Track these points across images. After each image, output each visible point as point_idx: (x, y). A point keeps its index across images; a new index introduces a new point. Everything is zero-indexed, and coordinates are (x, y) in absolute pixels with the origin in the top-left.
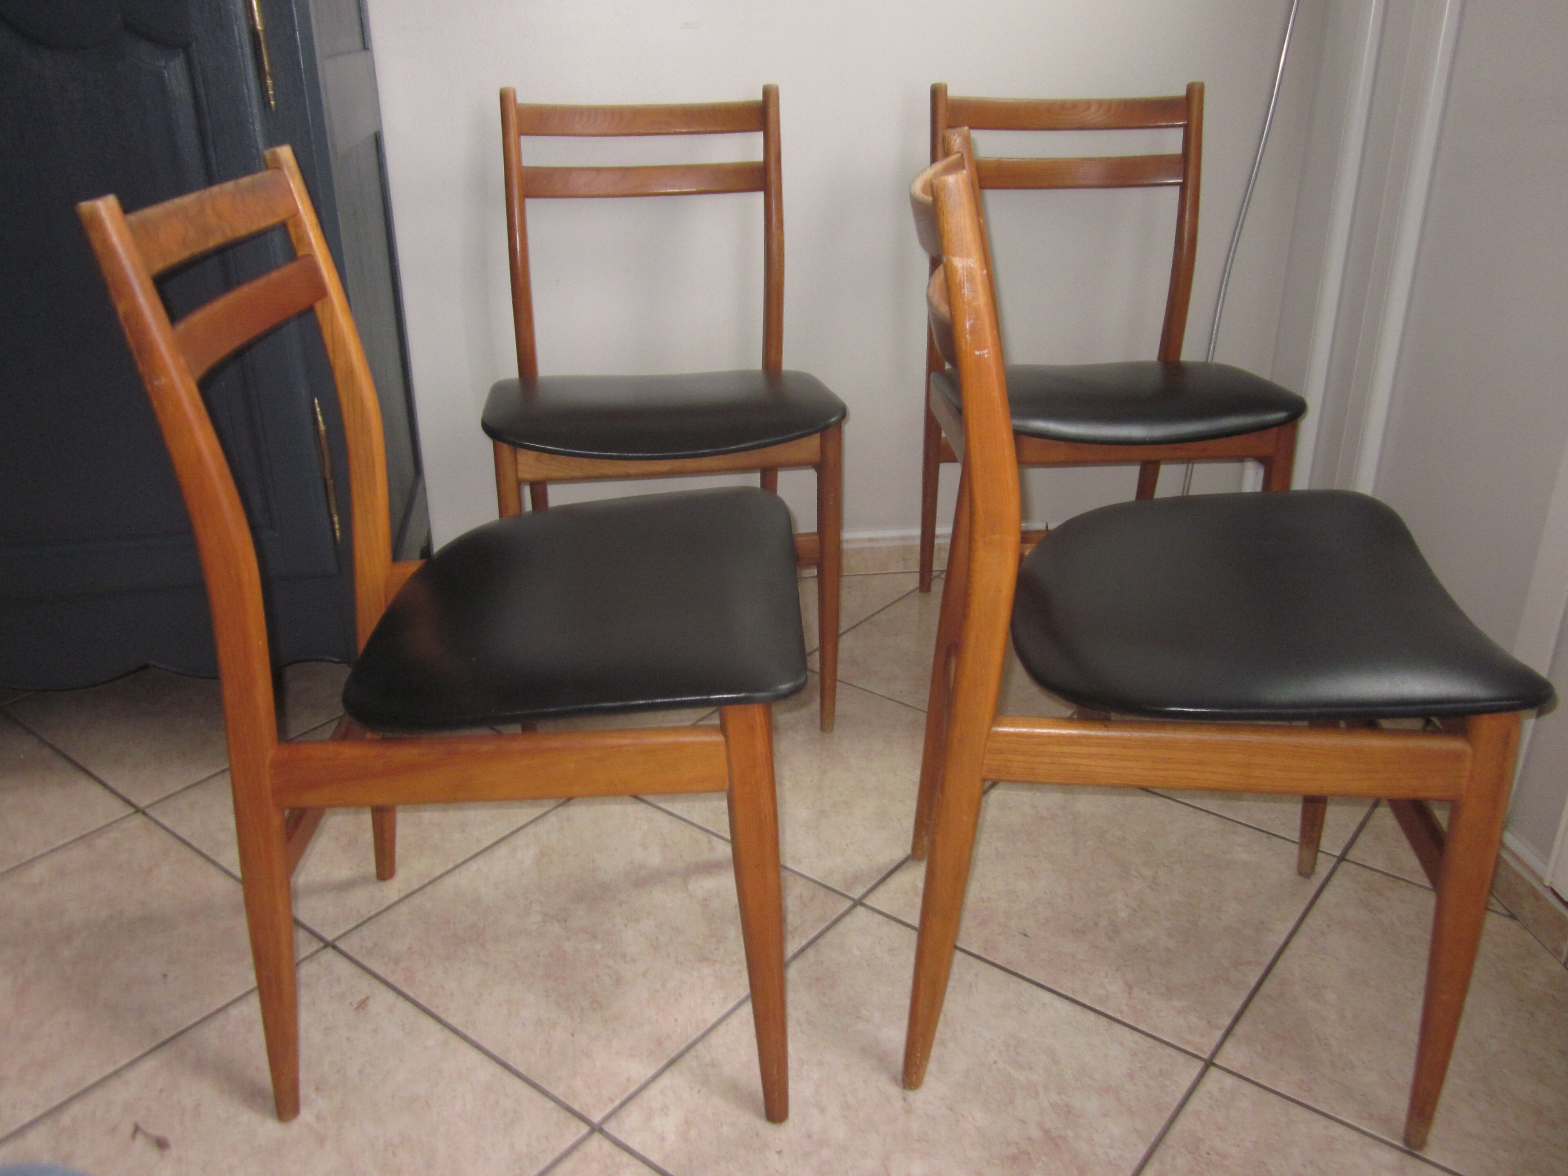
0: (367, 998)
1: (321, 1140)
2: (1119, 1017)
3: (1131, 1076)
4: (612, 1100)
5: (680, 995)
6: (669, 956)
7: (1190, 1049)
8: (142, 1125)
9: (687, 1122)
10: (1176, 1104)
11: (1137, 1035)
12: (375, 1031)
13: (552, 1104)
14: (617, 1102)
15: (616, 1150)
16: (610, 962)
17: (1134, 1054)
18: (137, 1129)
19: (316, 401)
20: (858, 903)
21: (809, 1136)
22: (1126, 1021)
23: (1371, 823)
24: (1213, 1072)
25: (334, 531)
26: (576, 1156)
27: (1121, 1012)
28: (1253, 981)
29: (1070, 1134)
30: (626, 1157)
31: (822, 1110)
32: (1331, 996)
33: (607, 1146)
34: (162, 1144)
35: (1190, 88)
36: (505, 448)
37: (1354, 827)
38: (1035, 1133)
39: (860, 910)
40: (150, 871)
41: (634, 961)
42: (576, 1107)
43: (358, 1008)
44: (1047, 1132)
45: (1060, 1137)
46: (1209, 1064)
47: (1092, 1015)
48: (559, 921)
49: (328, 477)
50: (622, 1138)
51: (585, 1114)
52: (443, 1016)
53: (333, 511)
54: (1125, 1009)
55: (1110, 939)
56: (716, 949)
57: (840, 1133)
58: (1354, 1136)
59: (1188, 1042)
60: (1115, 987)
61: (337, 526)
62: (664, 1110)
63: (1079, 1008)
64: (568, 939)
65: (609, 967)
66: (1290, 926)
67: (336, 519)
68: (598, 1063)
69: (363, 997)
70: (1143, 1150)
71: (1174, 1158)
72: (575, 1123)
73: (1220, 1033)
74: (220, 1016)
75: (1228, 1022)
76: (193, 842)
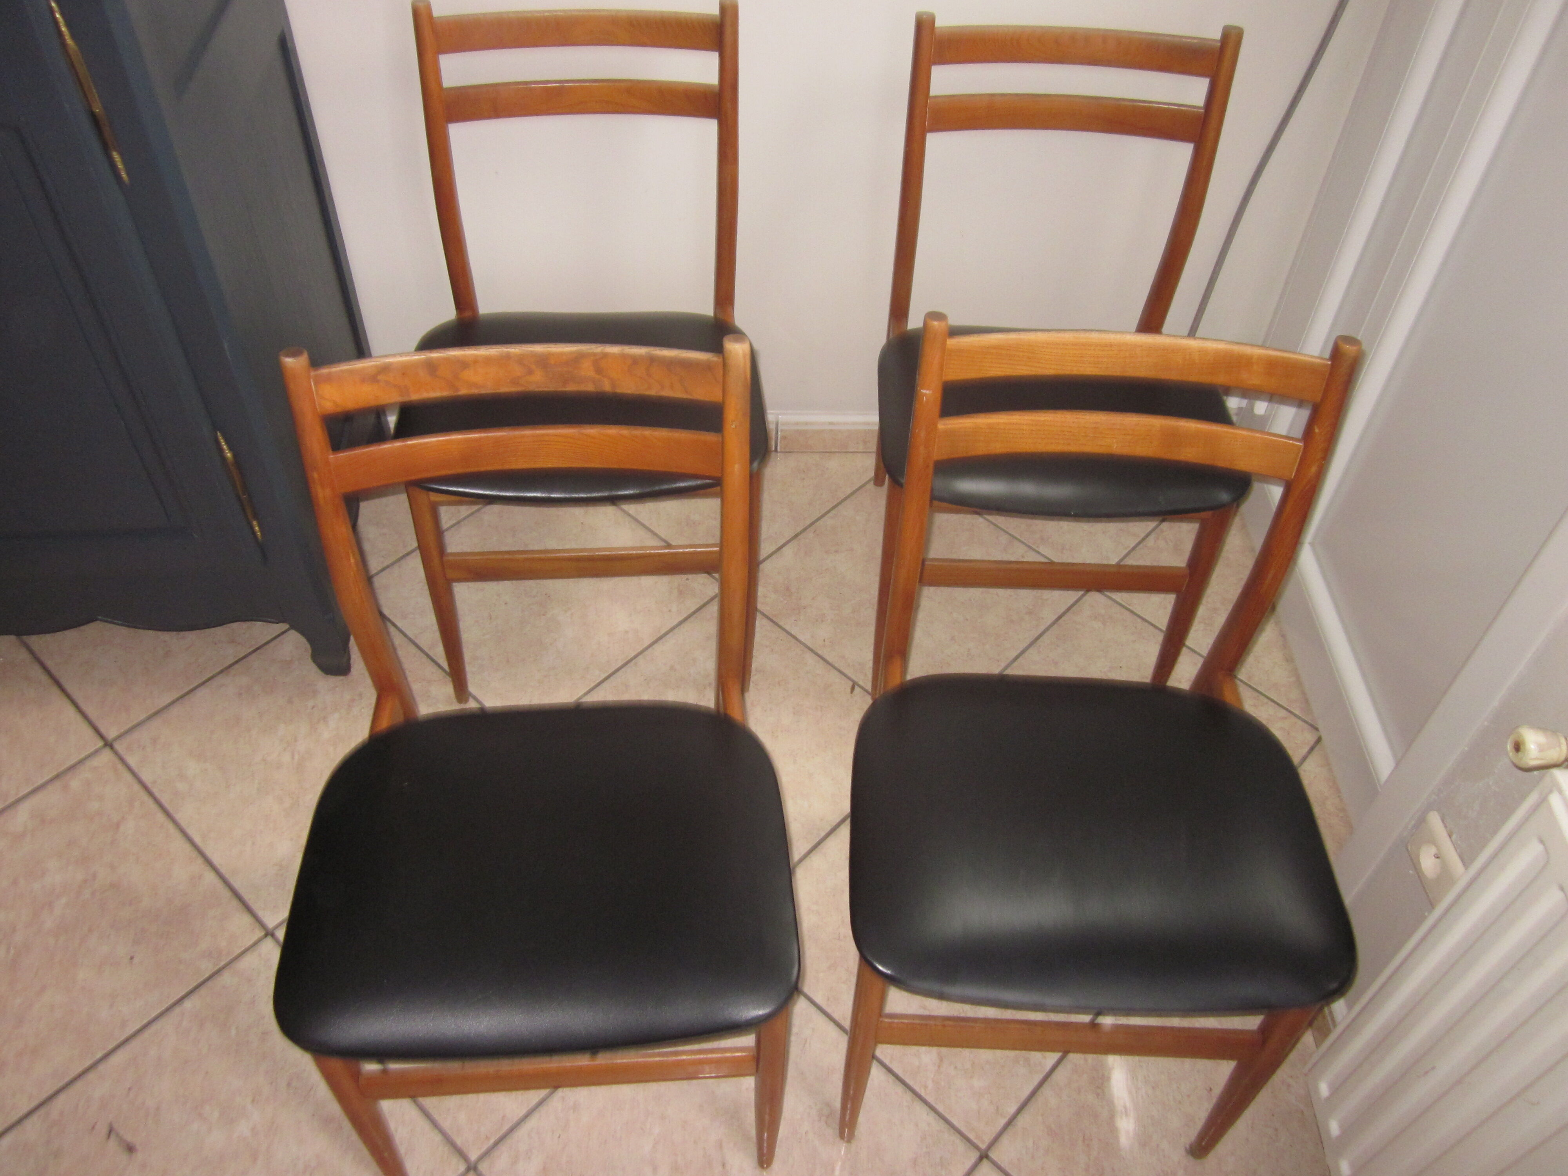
2: (923, 1093)
3: (915, 1161)
4: (487, 1138)
7: (972, 1136)
8: (115, 1126)
11: (933, 1117)
13: (439, 1137)
14: (492, 1141)
17: (924, 1137)
18: (111, 1131)
19: (219, 435)
22: (928, 1099)
24: (985, 1165)
25: (254, 533)
27: (926, 1087)
34: (130, 1149)
35: (1228, 32)
40: (118, 825)
42: (459, 1142)
46: (984, 1156)
47: (900, 1089)
49: (241, 493)
51: (465, 1150)
54: (930, 1084)
59: (973, 1129)
61: (257, 530)
62: (529, 1154)
63: (891, 1078)
67: (255, 524)
72: (456, 1159)
73: (1003, 1121)
74: (177, 1010)
75: (1012, 1109)
76: (155, 791)
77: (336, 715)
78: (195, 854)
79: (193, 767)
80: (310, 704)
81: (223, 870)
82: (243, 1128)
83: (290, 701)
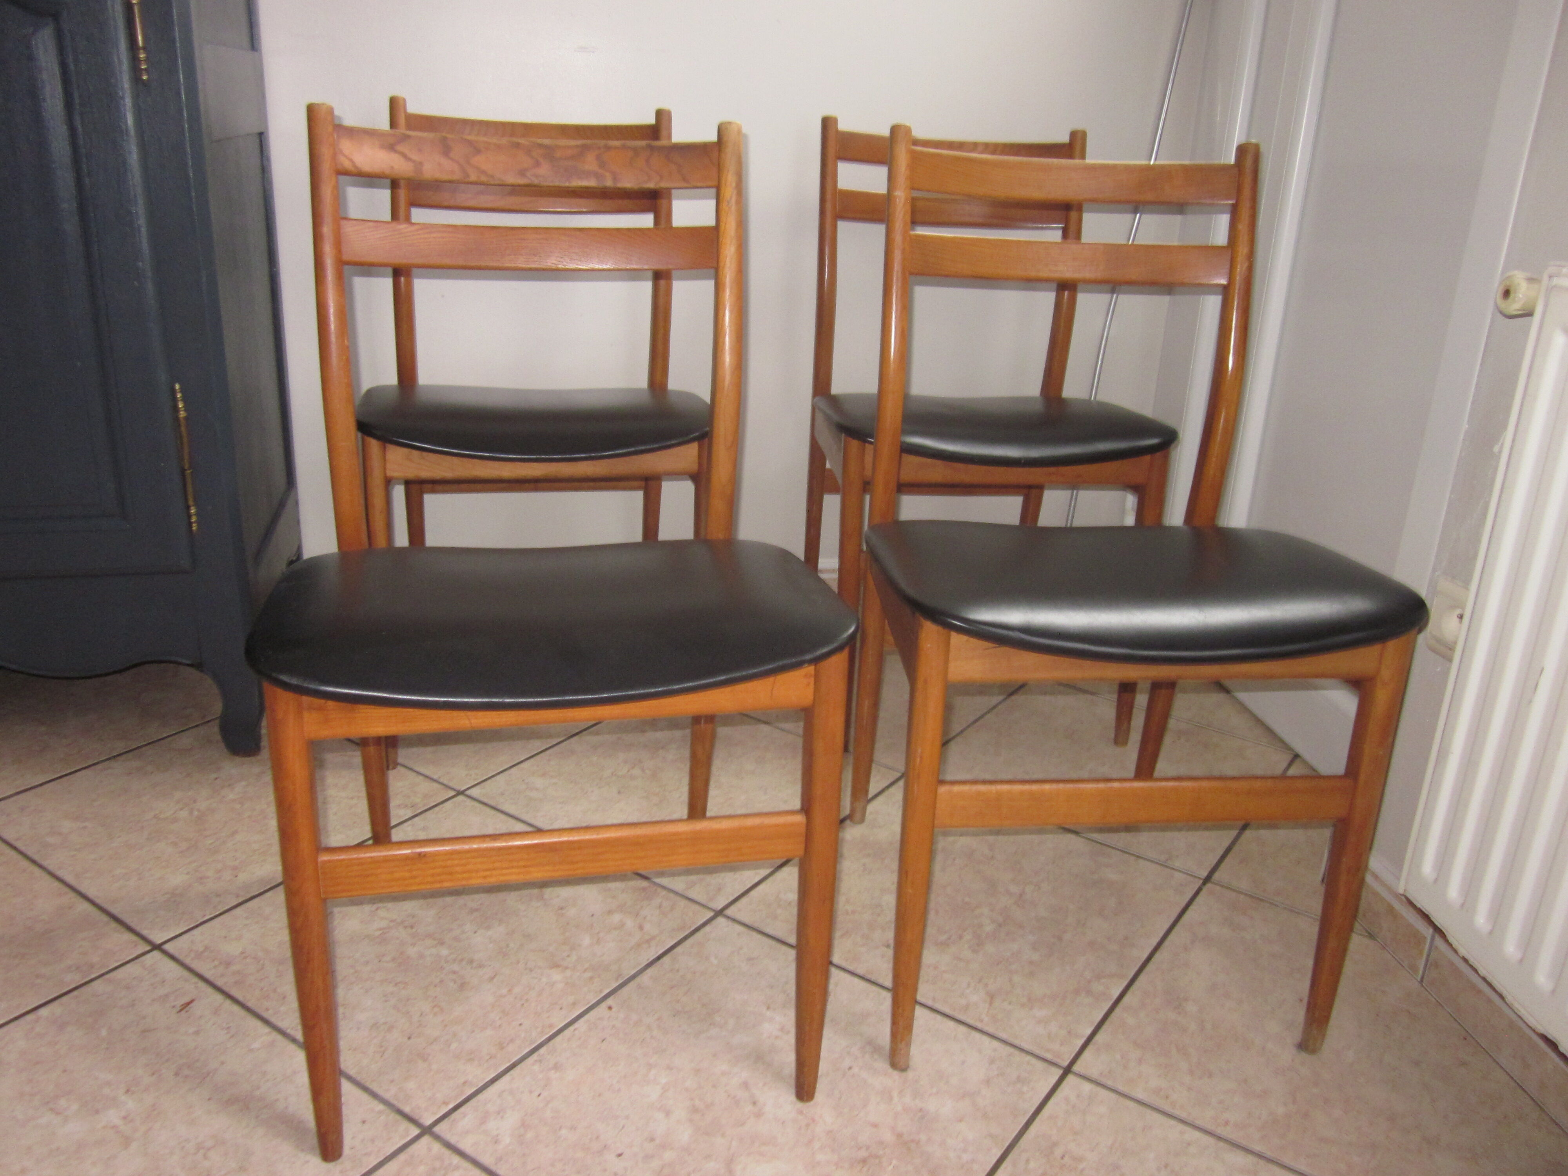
0: (192, 1001)
1: (127, 1142)
2: (979, 1025)
3: (988, 1082)
4: (445, 1103)
5: (527, 1000)
6: (518, 962)
7: (1049, 1056)
9: (524, 1125)
10: (1032, 1110)
11: (995, 1043)
12: (197, 1033)
13: (381, 1107)
14: (451, 1106)
15: (447, 1152)
16: (455, 967)
17: (992, 1061)
19: (177, 386)
20: (720, 913)
21: (652, 1140)
22: (987, 1029)
23: (1236, 848)
24: (1070, 1079)
25: (190, 524)
26: (402, 1157)
27: (982, 1021)
28: (1116, 993)
29: (923, 1137)
30: (456, 1159)
31: (668, 1113)
32: (1191, 1008)
33: (436, 1147)
35: (1073, 135)
36: (374, 445)
37: (1220, 852)
38: (888, 1137)
39: (721, 920)
41: (481, 966)
42: (407, 1109)
43: (181, 1011)
44: (900, 1136)
45: (913, 1141)
46: (1067, 1071)
47: (951, 1024)
48: (405, 927)
49: (186, 467)
50: (453, 1140)
51: (416, 1117)
52: (273, 1020)
53: (191, 502)
54: (986, 1019)
55: (975, 951)
56: (568, 956)
57: (684, 1135)
58: (1210, 1140)
59: (1048, 1050)
60: (976, 997)
61: (194, 519)
62: (500, 1113)
63: (939, 1017)
64: (414, 945)
65: (454, 972)
66: (1155, 941)
67: (193, 511)
68: (434, 1067)
69: (187, 999)
70: (997, 1153)
71: (1028, 1161)
72: (405, 1124)
73: (1080, 1042)
74: (29, 1017)
75: (1089, 1031)
76: (19, 844)
77: (244, 783)
78: (66, 889)
79: (67, 825)
80: (214, 776)
81: (98, 901)
82: (113, 1116)
83: (188, 775)
